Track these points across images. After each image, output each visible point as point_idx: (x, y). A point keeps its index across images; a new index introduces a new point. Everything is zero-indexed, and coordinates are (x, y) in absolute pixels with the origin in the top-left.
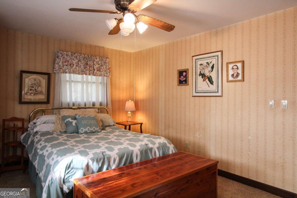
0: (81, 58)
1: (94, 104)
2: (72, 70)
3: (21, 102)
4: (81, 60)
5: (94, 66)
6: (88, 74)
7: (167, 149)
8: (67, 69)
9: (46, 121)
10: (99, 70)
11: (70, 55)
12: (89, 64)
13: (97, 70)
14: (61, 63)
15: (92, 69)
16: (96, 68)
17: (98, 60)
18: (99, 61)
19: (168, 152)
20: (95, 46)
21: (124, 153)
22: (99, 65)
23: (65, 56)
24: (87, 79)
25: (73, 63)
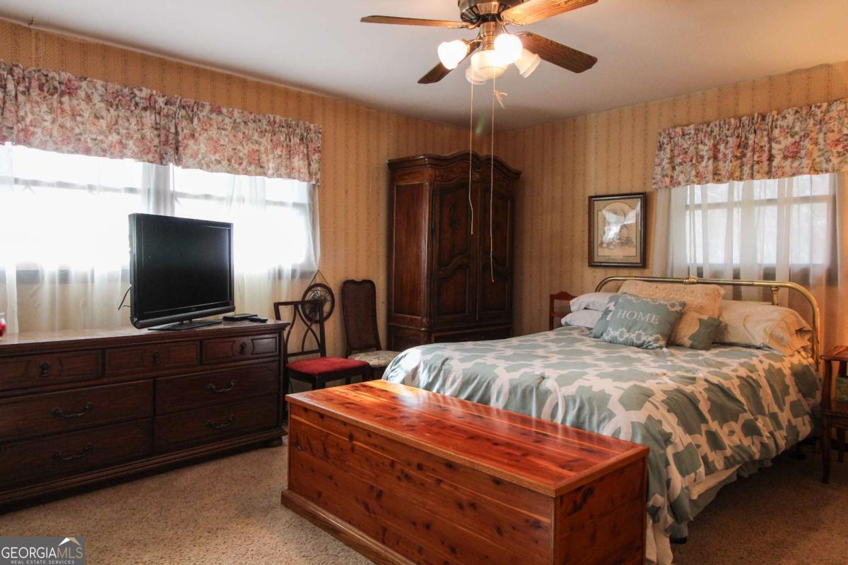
0: (726, 132)
1: (769, 274)
2: (694, 173)
3: (592, 264)
4: (727, 137)
5: (774, 145)
6: (745, 177)
7: (599, 415)
8: (682, 172)
9: (588, 305)
10: (793, 154)
11: (692, 132)
12: (751, 142)
13: (785, 157)
14: (666, 163)
15: (765, 156)
16: (779, 150)
17: (790, 118)
18: (793, 124)
19: (599, 425)
20: (790, 74)
21: (475, 375)
22: (792, 136)
23: (679, 140)
24: (748, 192)
25: (701, 153)
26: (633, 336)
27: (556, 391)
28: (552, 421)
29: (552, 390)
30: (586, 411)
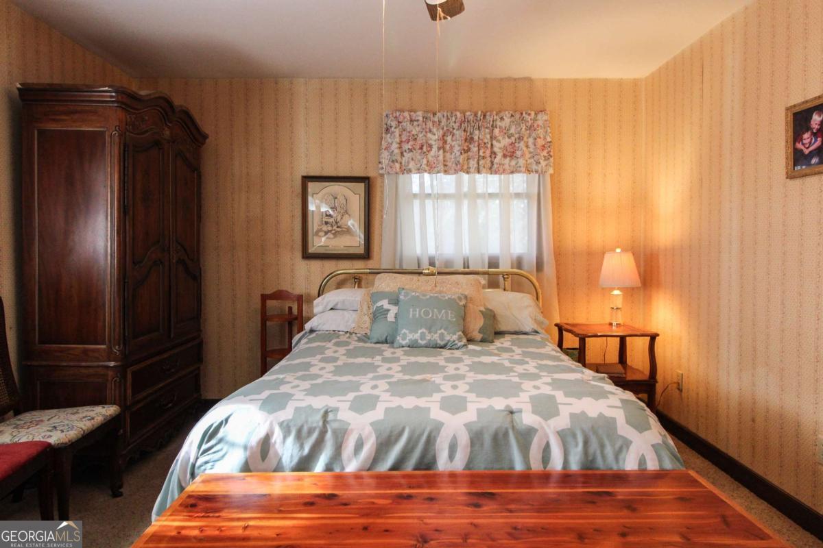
0: (453, 124)
1: (494, 263)
2: (425, 161)
3: (307, 256)
4: (454, 129)
5: (495, 143)
6: (472, 170)
8: (412, 159)
9: (337, 304)
10: (510, 154)
11: (421, 119)
12: (476, 138)
13: (505, 156)
14: (395, 146)
15: (488, 152)
16: (500, 148)
17: (507, 120)
18: (510, 126)
20: (501, 79)
22: (509, 137)
23: (407, 125)
24: (473, 184)
25: (430, 142)
26: (436, 337)
27: (542, 428)
28: (545, 468)
29: (536, 426)
30: (594, 446)
